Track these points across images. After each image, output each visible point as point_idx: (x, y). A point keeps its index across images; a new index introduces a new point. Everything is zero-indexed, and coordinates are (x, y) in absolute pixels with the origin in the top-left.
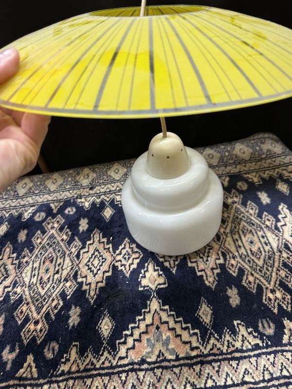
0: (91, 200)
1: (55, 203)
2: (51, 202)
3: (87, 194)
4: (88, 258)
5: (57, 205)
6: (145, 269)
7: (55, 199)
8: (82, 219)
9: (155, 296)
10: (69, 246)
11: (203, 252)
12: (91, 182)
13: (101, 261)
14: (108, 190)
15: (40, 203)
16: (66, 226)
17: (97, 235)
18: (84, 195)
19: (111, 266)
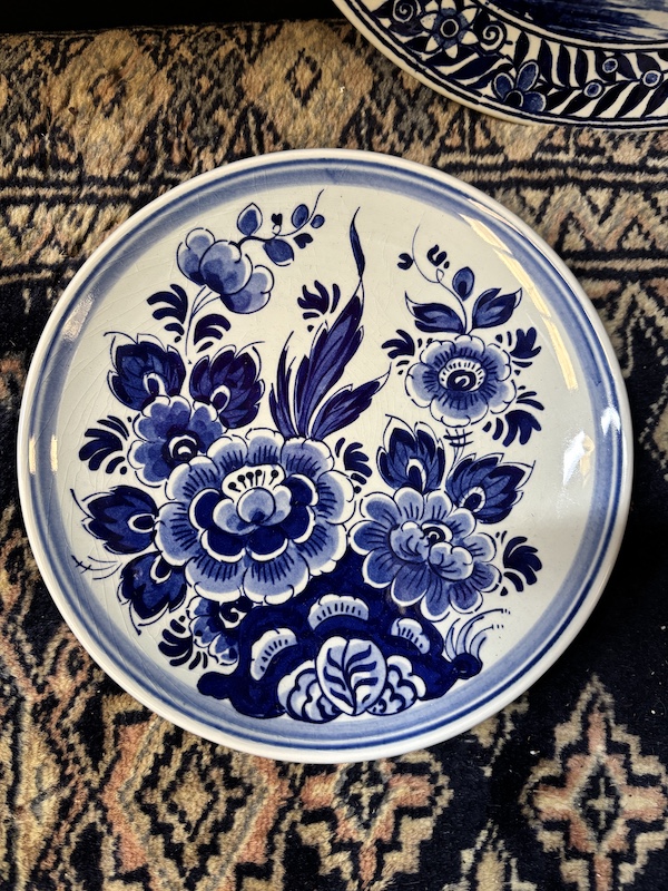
4: (149, 761)
10: (39, 652)
13: (223, 795)
19: (280, 839)
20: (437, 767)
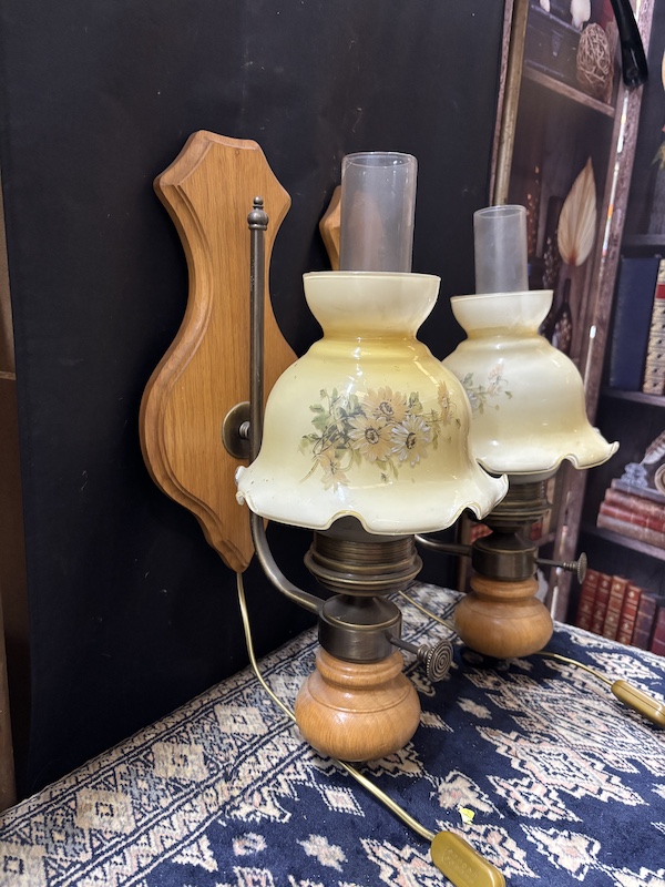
0: (268, 799)
1: (184, 852)
2: (167, 856)
3: (236, 793)
5: (195, 853)
6: (541, 847)
7: (168, 844)
8: (305, 844)
9: (610, 869)
11: (565, 768)
12: (212, 766)
14: (275, 761)
15: (141, 875)
16: (291, 879)
17: (381, 852)
18: (233, 798)
20: (490, 827)
